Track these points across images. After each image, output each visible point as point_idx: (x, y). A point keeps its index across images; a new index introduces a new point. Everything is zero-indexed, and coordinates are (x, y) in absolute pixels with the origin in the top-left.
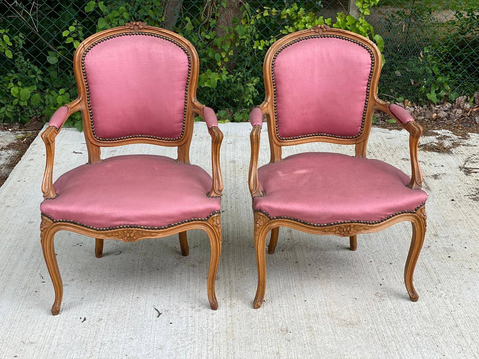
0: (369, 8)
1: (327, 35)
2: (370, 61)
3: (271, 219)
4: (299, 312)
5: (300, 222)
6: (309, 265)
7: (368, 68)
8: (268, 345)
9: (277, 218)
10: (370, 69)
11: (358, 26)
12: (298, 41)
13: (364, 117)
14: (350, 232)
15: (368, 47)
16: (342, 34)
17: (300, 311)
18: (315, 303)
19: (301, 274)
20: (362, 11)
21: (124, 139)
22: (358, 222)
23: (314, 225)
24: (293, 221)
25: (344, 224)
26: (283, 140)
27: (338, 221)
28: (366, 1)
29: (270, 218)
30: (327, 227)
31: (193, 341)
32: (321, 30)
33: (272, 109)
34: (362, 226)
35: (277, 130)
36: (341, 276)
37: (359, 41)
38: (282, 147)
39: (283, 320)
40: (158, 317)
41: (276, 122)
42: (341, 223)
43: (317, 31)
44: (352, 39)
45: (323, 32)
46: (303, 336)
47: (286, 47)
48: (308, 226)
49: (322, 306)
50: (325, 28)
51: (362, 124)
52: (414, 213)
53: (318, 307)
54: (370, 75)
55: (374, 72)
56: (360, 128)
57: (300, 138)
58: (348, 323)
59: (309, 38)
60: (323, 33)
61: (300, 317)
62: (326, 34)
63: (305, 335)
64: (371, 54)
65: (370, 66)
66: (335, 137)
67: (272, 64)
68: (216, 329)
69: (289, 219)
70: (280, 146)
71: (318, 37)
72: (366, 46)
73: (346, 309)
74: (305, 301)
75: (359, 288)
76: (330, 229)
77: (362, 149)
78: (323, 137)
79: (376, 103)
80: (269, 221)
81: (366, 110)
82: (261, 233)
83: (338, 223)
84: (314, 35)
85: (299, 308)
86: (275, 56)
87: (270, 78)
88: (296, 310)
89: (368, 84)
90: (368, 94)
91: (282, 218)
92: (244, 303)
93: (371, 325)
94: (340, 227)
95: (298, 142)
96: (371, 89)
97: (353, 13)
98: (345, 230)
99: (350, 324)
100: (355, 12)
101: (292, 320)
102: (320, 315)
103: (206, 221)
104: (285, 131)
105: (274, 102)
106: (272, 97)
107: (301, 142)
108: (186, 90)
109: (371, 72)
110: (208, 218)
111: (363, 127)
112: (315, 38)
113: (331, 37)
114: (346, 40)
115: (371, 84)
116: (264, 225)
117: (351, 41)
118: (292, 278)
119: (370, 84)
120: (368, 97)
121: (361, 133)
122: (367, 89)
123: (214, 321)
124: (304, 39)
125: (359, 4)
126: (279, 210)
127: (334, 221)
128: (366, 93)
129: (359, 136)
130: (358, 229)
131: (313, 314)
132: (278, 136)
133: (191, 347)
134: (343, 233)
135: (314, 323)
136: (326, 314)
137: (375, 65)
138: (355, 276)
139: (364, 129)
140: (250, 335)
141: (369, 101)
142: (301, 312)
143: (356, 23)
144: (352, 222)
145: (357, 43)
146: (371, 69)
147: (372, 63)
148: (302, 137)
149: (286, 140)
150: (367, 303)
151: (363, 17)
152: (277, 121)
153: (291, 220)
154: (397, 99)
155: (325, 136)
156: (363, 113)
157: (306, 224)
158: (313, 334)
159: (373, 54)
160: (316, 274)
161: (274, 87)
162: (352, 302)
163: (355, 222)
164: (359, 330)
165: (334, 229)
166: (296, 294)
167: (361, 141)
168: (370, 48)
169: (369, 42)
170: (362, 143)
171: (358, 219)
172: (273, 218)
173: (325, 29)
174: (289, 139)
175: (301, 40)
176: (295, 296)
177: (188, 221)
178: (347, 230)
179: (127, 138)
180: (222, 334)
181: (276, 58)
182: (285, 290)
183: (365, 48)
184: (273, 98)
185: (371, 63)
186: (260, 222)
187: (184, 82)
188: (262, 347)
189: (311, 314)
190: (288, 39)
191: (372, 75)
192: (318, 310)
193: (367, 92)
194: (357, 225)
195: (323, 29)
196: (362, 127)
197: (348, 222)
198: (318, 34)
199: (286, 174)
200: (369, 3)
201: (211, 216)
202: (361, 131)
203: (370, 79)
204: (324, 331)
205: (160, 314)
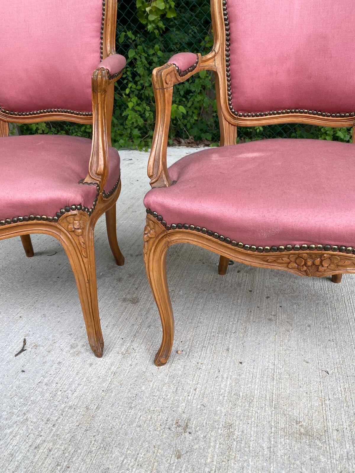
3: (169, 229)
4: (222, 386)
5: (219, 237)
6: (268, 297)
8: (136, 460)
9: (178, 226)
14: (320, 268)
17: (224, 383)
18: (255, 371)
19: (251, 312)
21: (37, 113)
22: (340, 250)
23: (244, 247)
24: (206, 236)
25: (308, 251)
26: (240, 116)
27: (295, 242)
29: (165, 225)
30: (271, 253)
31: (25, 418)
33: (223, 64)
34: (349, 258)
35: (229, 100)
36: (310, 322)
39: (189, 398)
40: (16, 355)
41: (228, 86)
42: (302, 248)
46: (209, 447)
48: (233, 247)
49: (265, 379)
53: (258, 380)
57: (266, 115)
58: (302, 430)
61: (221, 398)
63: (215, 446)
66: (321, 115)
68: (77, 397)
69: (198, 230)
70: (235, 126)
73: (305, 394)
74: (241, 363)
75: (336, 349)
76: (278, 257)
78: (303, 114)
80: (164, 231)
82: (152, 251)
83: (294, 248)
85: (225, 376)
87: (220, 12)
88: (220, 379)
91: (186, 228)
92: (147, 351)
93: (348, 446)
94: (299, 256)
98: (309, 263)
99: (307, 434)
101: (205, 400)
102: (255, 400)
103: (56, 221)
104: (242, 100)
105: (225, 52)
106: (223, 44)
108: (102, 38)
110: (59, 217)
116: (157, 237)
118: (235, 315)
123: (84, 380)
126: (179, 213)
127: (285, 242)
130: (340, 264)
131: (244, 394)
132: (231, 109)
133: (11, 433)
134: (305, 268)
135: (240, 416)
136: (268, 398)
138: (332, 326)
140: (120, 423)
142: (226, 385)
144: (325, 249)
148: (271, 114)
149: (245, 116)
150: (347, 386)
152: (231, 85)
153: (203, 232)
155: (306, 113)
157: (230, 242)
158: (230, 448)
160: (273, 313)
161: (228, 27)
162: (318, 380)
163: (334, 250)
164: (321, 457)
165: (286, 259)
166: (230, 347)
171: (340, 244)
172: (171, 226)
174: (249, 116)
176: (228, 350)
177: (24, 220)
178: (313, 264)
179: (41, 113)
180: (79, 410)
182: (218, 336)
184: (225, 46)
186: (149, 232)
187: (98, 25)
188: (125, 462)
189: (241, 395)
192: (256, 387)
194: (339, 256)
197: (316, 248)
199: (223, 158)
201: (62, 213)
204: (251, 443)
205: (23, 350)
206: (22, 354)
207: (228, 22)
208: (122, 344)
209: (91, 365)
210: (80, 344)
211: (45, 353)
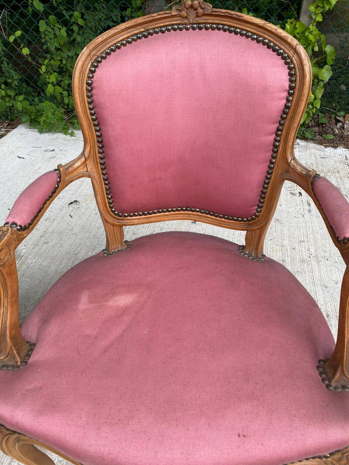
0: (322, 13)
1: (206, 23)
2: (287, 84)
7: (281, 99)
10: (284, 101)
11: (307, 34)
12: (146, 37)
13: (265, 191)
15: (286, 53)
16: (236, 22)
20: (314, 17)
26: (125, 216)
28: (320, 5)
32: (192, 13)
33: (97, 167)
35: (110, 203)
37: (268, 38)
38: (124, 227)
41: (106, 190)
43: (184, 13)
44: (254, 34)
45: (197, 16)
47: (119, 48)
50: (202, 8)
51: (260, 201)
54: (284, 113)
55: (292, 108)
56: (256, 207)
59: (169, 30)
60: (197, 19)
62: (202, 21)
64: (290, 69)
65: (285, 94)
67: (88, 84)
70: (121, 226)
71: (187, 29)
72: (281, 49)
77: (256, 241)
78: (195, 213)
79: (290, 169)
81: (270, 178)
84: (179, 24)
86: (93, 66)
89: (278, 130)
90: (276, 149)
95: (153, 219)
96: (282, 141)
97: (304, 19)
100: (306, 18)
105: (99, 155)
106: (94, 146)
107: (158, 219)
109: (286, 107)
111: (262, 207)
112: (181, 29)
113: (213, 29)
114: (242, 35)
115: (284, 132)
117: (253, 39)
119: (281, 131)
120: (275, 155)
121: (257, 216)
122: (275, 140)
124: (157, 33)
125: (312, 8)
128: (272, 148)
129: (254, 219)
132: (113, 212)
137: (296, 93)
139: (263, 209)
141: (276, 164)
143: (305, 30)
145: (264, 44)
146: (288, 101)
147: (291, 88)
148: (160, 212)
149: (131, 216)
151: (315, 24)
152: (109, 188)
154: (338, 114)
155: (198, 212)
156: (262, 183)
159: (294, 68)
161: (98, 128)
167: (255, 228)
168: (291, 53)
169: (289, 40)
170: (258, 232)
173: (200, 11)
174: (136, 216)
175: (151, 34)
181: (94, 72)
183: (279, 54)
184: (97, 149)
185: (287, 88)
190: (123, 31)
191: (287, 114)
193: (275, 146)
195: (196, 9)
196: (259, 207)
198: (186, 21)
199: (94, 305)
200: (324, 7)
202: (258, 212)
203: (282, 122)
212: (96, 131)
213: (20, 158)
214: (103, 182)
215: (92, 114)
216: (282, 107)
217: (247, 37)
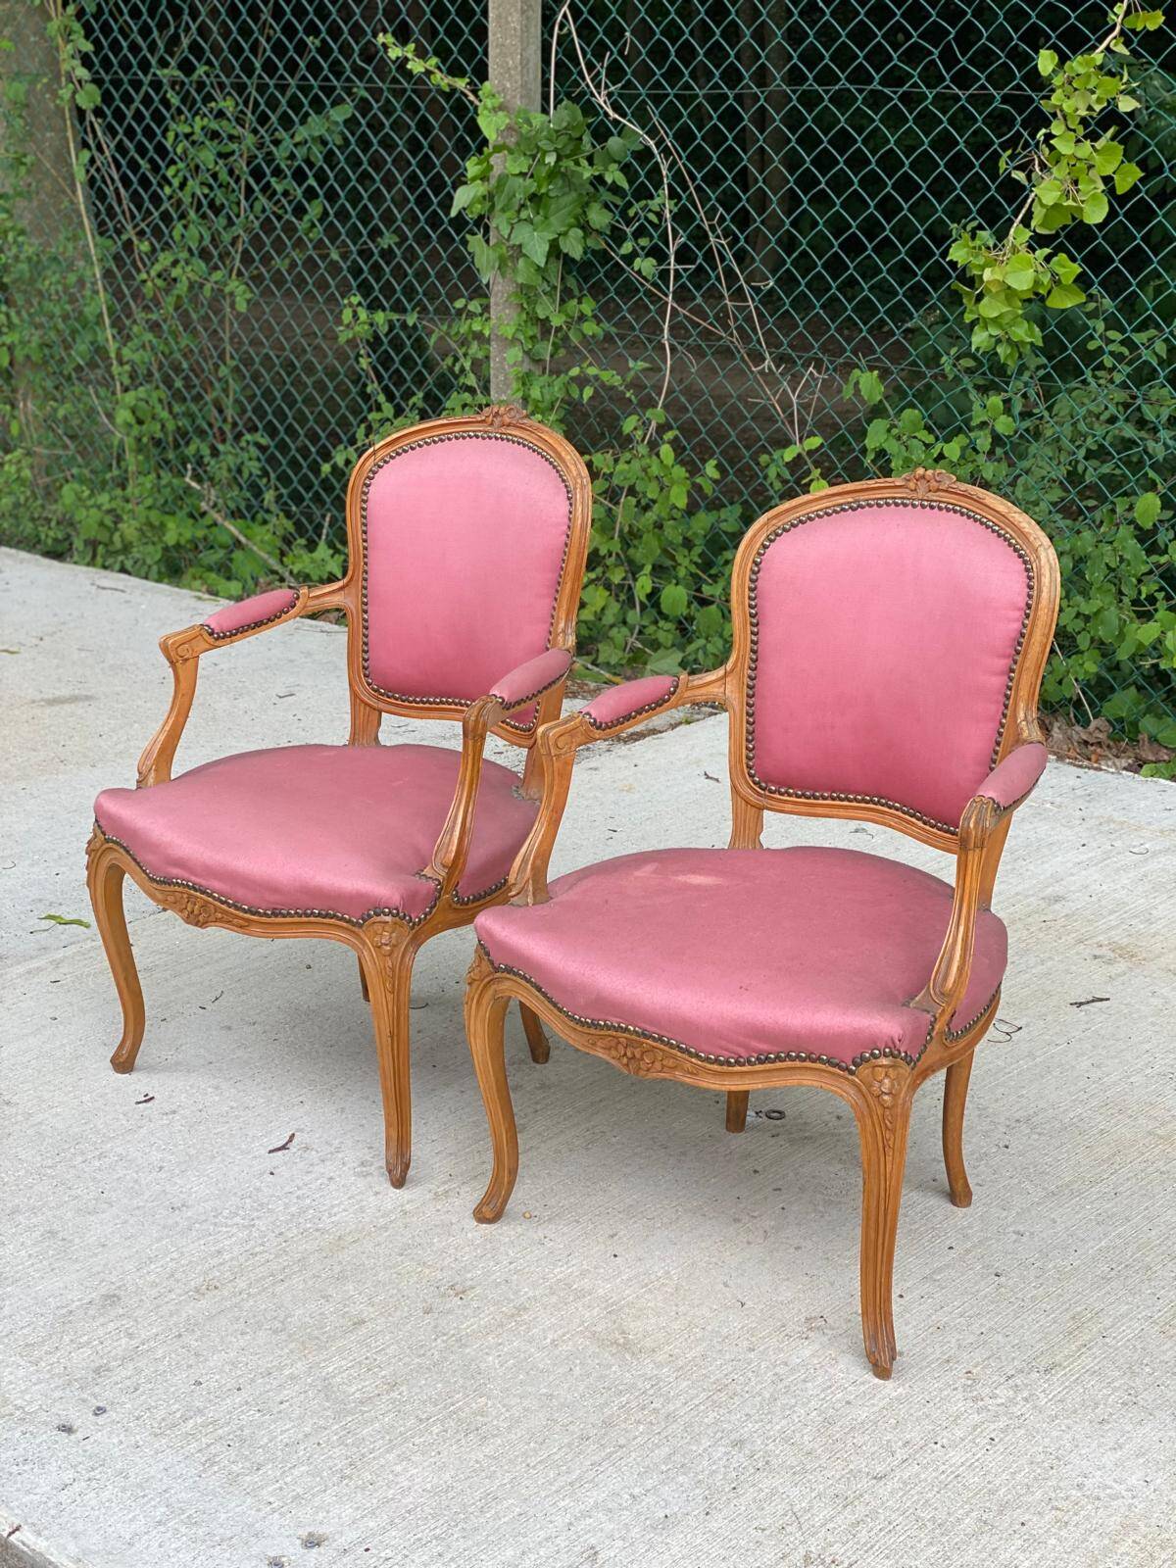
1: (940, 502)
3: (496, 971)
4: (557, 1270)
7: (1017, 617)
8: (371, 1299)
9: (506, 970)
10: (1018, 625)
12: (854, 509)
14: (643, 1065)
15: (1027, 556)
16: (976, 504)
17: (563, 1269)
19: (716, 1200)
21: (435, 702)
22: (662, 1041)
23: (567, 1015)
24: (534, 990)
25: (626, 1035)
26: (772, 792)
27: (613, 1019)
29: (493, 965)
30: (593, 1030)
31: (251, 1223)
32: (923, 486)
33: (741, 692)
34: (673, 1057)
35: (750, 758)
37: (1010, 532)
38: (766, 813)
39: (494, 1268)
40: (270, 1152)
41: (748, 734)
42: (620, 1028)
43: (912, 485)
44: (996, 525)
45: (929, 491)
46: (476, 1317)
47: (811, 519)
49: (631, 1283)
50: (937, 481)
52: (852, 1073)
53: (619, 1280)
54: (1016, 642)
55: (1026, 637)
57: (825, 798)
58: (621, 1341)
59: (888, 504)
60: (929, 495)
62: (935, 498)
63: (482, 1319)
64: (1028, 578)
66: (922, 820)
67: (755, 562)
68: (333, 1222)
69: (526, 980)
70: (761, 809)
71: (914, 506)
72: (1022, 550)
74: (615, 1256)
75: (799, 1287)
76: (600, 1038)
80: (490, 973)
81: (998, 752)
82: (474, 1006)
83: (613, 1027)
84: (903, 498)
85: (573, 1262)
86: (768, 539)
88: (561, 1264)
89: (1012, 669)
90: (1008, 701)
91: (514, 974)
94: (619, 1041)
95: (820, 811)
96: (1014, 688)
98: (630, 1054)
99: (623, 1345)
101: (515, 1277)
103: (361, 926)
105: (747, 672)
106: (744, 656)
107: (826, 811)
108: (556, 599)
109: (1021, 634)
112: (905, 505)
113: (948, 510)
114: (981, 524)
115: (1018, 673)
116: (482, 981)
117: (993, 531)
120: (1006, 712)
122: (1007, 686)
123: (356, 1207)
124: (870, 506)
126: (510, 951)
127: (604, 1016)
128: (1002, 698)
130: (665, 1063)
131: (579, 1288)
132: (751, 776)
133: (228, 1232)
134: (627, 1060)
135: (548, 1305)
136: (611, 1301)
144: (645, 1036)
145: (1006, 539)
146: (1024, 624)
148: (833, 799)
149: (781, 794)
150: (752, 1325)
152: (754, 731)
153: (531, 984)
158: (502, 1326)
159: (1033, 577)
160: (755, 1213)
161: (756, 629)
162: (716, 1307)
163: (654, 1039)
164: (615, 1367)
165: (606, 1043)
166: (621, 1234)
168: (1033, 557)
169: (1030, 539)
171: (661, 1032)
172: (499, 968)
173: (934, 484)
174: (790, 795)
175: (863, 507)
176: (613, 1236)
177: (319, 915)
178: (633, 1055)
179: (441, 702)
181: (768, 547)
182: (615, 1216)
183: (1019, 557)
184: (748, 661)
185: (1023, 605)
186: (475, 972)
189: (575, 1287)
191: (1022, 644)
192: (608, 1286)
193: (1005, 696)
194: (662, 1049)
195: (927, 482)
197: (635, 1032)
198: (915, 495)
203: (1016, 656)
204: (535, 1330)
205: (284, 1147)
206: (280, 1153)
207: (755, 620)
208: (445, 1183)
209: (377, 1193)
210: (376, 1165)
211: (316, 1161)
212: (752, 633)
213: (708, 777)
214: (745, 717)
215: (750, 606)
216: (1014, 634)
217: (988, 527)
